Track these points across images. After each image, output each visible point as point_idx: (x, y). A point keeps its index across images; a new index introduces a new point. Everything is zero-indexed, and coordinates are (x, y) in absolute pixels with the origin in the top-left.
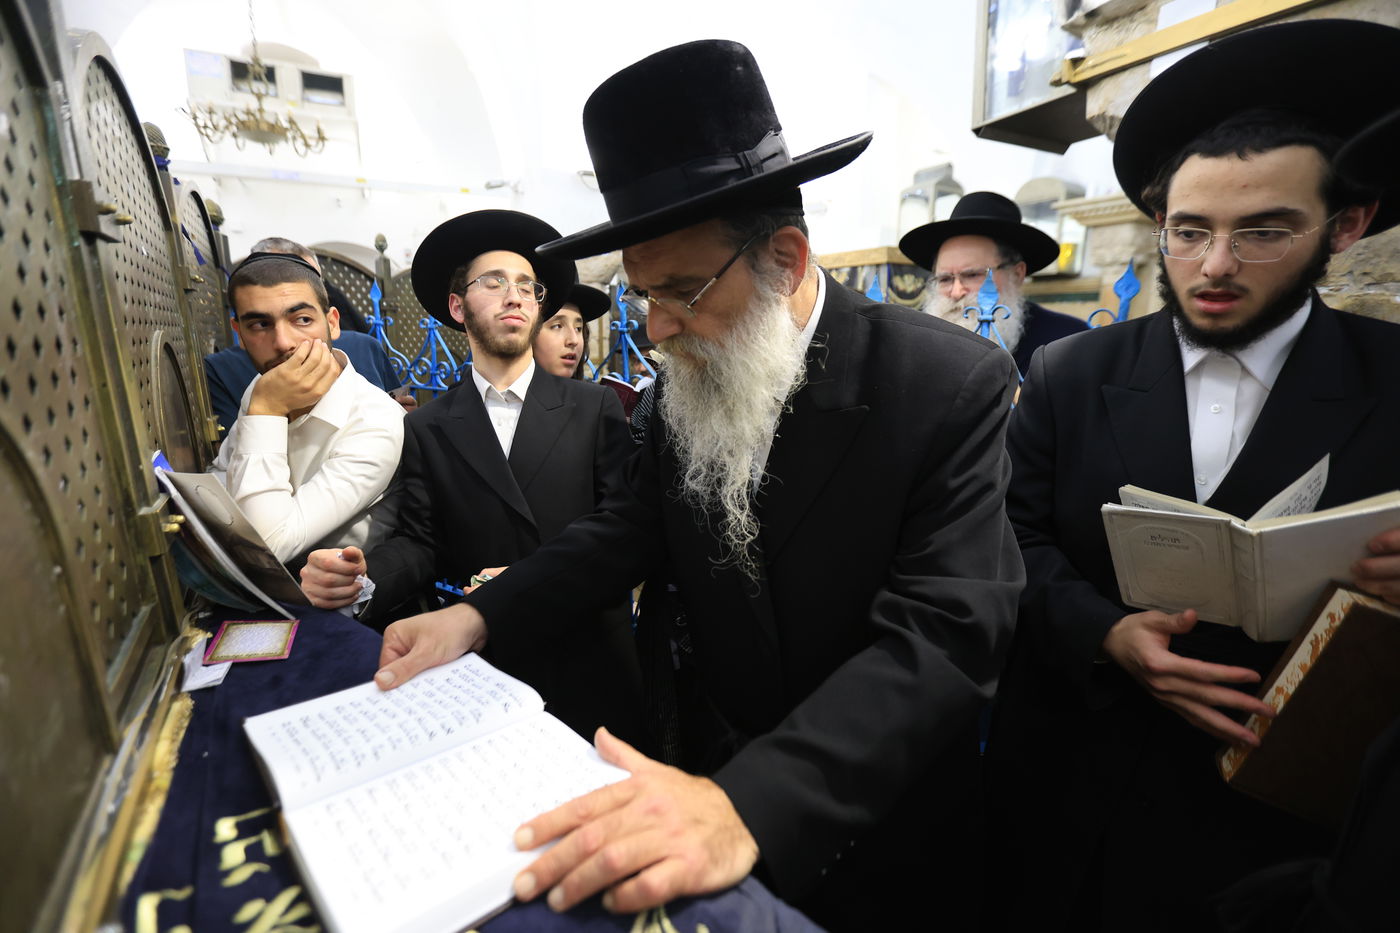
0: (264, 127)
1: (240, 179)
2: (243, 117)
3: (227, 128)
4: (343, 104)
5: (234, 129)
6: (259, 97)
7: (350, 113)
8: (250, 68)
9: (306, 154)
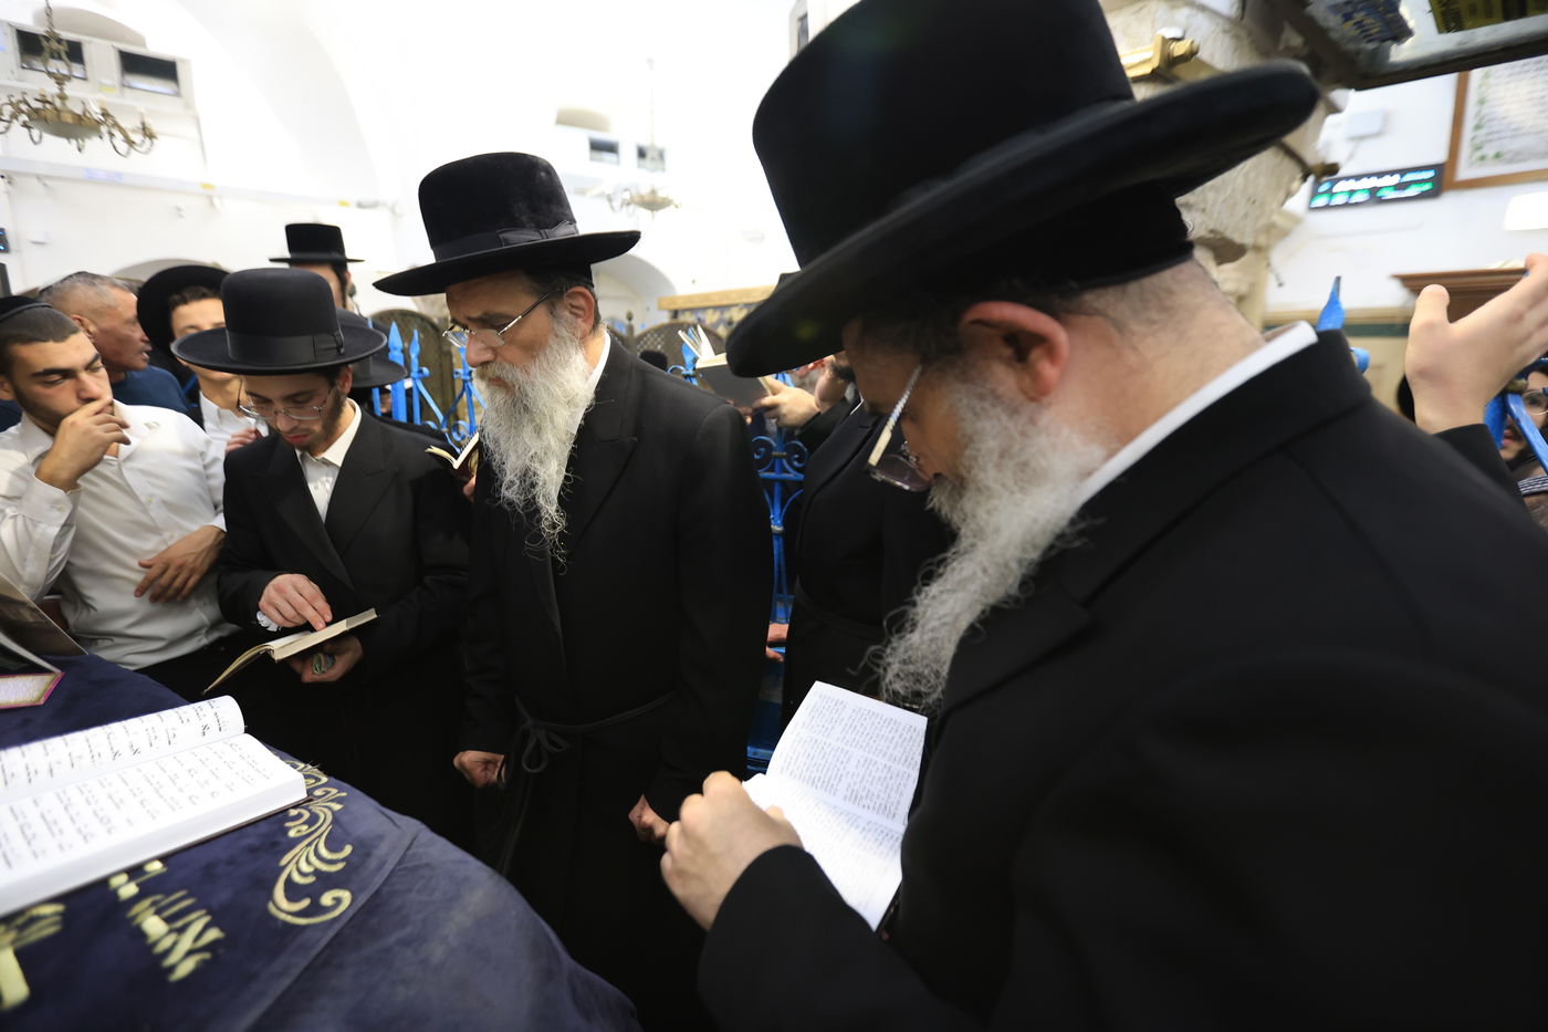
0: (68, 118)
1: (39, 177)
2: (38, 105)
3: (14, 116)
4: (178, 94)
5: (24, 118)
6: (60, 80)
7: (189, 106)
8: (45, 43)
9: (128, 153)
